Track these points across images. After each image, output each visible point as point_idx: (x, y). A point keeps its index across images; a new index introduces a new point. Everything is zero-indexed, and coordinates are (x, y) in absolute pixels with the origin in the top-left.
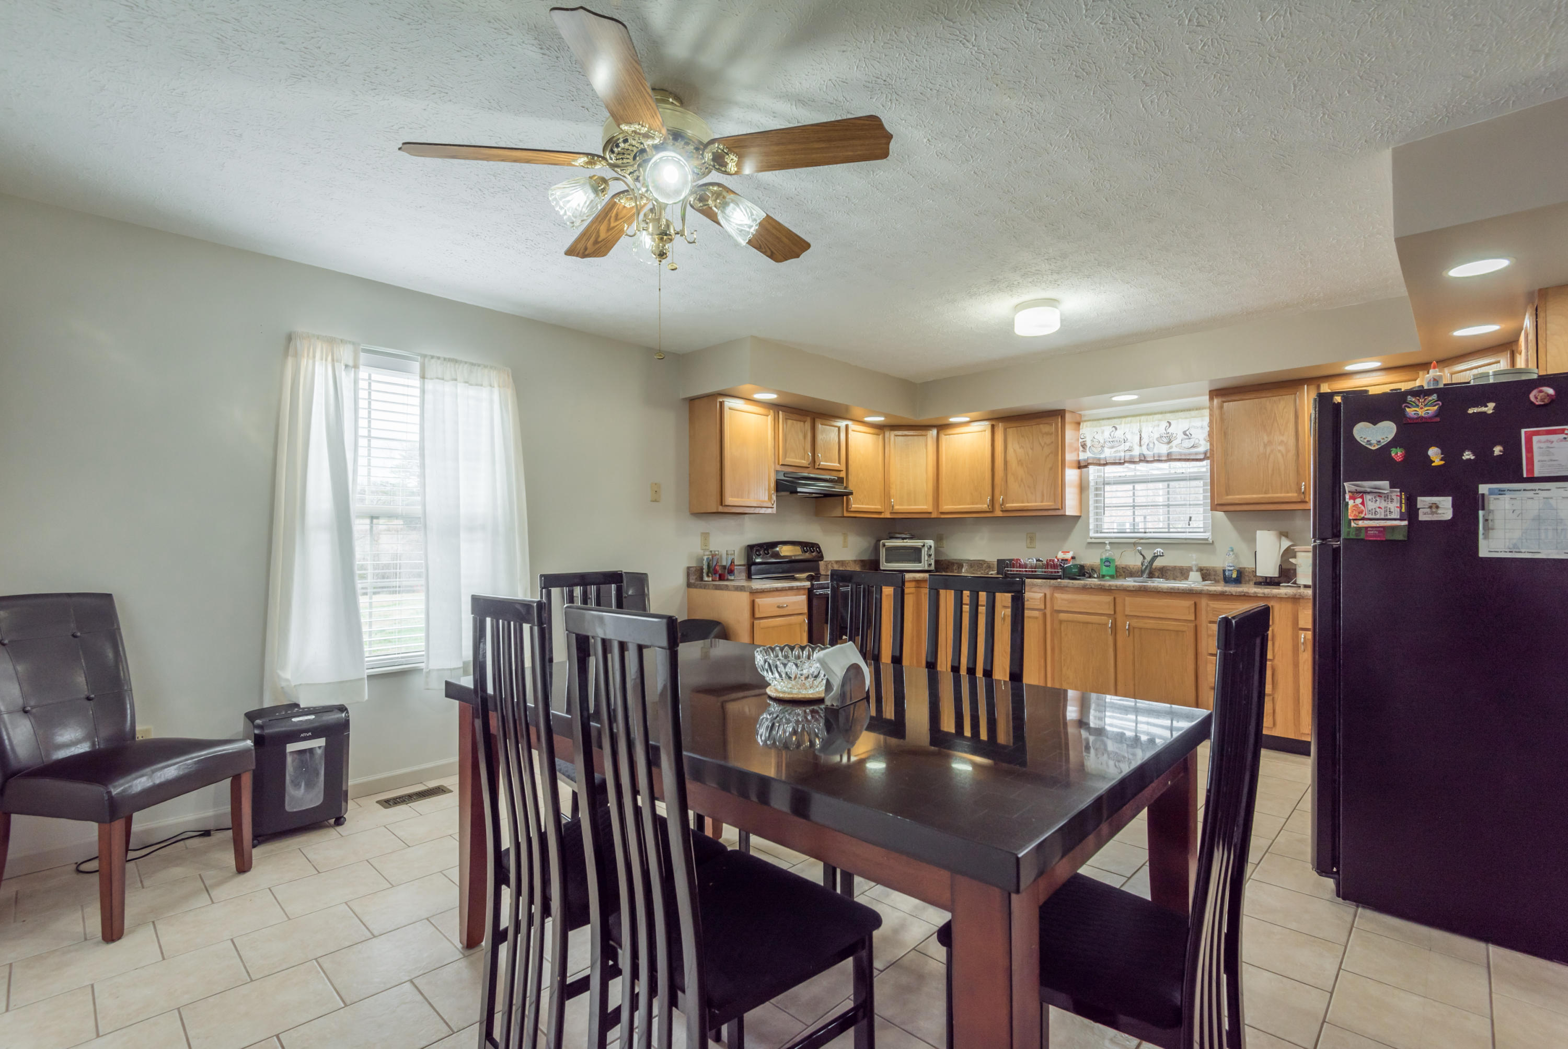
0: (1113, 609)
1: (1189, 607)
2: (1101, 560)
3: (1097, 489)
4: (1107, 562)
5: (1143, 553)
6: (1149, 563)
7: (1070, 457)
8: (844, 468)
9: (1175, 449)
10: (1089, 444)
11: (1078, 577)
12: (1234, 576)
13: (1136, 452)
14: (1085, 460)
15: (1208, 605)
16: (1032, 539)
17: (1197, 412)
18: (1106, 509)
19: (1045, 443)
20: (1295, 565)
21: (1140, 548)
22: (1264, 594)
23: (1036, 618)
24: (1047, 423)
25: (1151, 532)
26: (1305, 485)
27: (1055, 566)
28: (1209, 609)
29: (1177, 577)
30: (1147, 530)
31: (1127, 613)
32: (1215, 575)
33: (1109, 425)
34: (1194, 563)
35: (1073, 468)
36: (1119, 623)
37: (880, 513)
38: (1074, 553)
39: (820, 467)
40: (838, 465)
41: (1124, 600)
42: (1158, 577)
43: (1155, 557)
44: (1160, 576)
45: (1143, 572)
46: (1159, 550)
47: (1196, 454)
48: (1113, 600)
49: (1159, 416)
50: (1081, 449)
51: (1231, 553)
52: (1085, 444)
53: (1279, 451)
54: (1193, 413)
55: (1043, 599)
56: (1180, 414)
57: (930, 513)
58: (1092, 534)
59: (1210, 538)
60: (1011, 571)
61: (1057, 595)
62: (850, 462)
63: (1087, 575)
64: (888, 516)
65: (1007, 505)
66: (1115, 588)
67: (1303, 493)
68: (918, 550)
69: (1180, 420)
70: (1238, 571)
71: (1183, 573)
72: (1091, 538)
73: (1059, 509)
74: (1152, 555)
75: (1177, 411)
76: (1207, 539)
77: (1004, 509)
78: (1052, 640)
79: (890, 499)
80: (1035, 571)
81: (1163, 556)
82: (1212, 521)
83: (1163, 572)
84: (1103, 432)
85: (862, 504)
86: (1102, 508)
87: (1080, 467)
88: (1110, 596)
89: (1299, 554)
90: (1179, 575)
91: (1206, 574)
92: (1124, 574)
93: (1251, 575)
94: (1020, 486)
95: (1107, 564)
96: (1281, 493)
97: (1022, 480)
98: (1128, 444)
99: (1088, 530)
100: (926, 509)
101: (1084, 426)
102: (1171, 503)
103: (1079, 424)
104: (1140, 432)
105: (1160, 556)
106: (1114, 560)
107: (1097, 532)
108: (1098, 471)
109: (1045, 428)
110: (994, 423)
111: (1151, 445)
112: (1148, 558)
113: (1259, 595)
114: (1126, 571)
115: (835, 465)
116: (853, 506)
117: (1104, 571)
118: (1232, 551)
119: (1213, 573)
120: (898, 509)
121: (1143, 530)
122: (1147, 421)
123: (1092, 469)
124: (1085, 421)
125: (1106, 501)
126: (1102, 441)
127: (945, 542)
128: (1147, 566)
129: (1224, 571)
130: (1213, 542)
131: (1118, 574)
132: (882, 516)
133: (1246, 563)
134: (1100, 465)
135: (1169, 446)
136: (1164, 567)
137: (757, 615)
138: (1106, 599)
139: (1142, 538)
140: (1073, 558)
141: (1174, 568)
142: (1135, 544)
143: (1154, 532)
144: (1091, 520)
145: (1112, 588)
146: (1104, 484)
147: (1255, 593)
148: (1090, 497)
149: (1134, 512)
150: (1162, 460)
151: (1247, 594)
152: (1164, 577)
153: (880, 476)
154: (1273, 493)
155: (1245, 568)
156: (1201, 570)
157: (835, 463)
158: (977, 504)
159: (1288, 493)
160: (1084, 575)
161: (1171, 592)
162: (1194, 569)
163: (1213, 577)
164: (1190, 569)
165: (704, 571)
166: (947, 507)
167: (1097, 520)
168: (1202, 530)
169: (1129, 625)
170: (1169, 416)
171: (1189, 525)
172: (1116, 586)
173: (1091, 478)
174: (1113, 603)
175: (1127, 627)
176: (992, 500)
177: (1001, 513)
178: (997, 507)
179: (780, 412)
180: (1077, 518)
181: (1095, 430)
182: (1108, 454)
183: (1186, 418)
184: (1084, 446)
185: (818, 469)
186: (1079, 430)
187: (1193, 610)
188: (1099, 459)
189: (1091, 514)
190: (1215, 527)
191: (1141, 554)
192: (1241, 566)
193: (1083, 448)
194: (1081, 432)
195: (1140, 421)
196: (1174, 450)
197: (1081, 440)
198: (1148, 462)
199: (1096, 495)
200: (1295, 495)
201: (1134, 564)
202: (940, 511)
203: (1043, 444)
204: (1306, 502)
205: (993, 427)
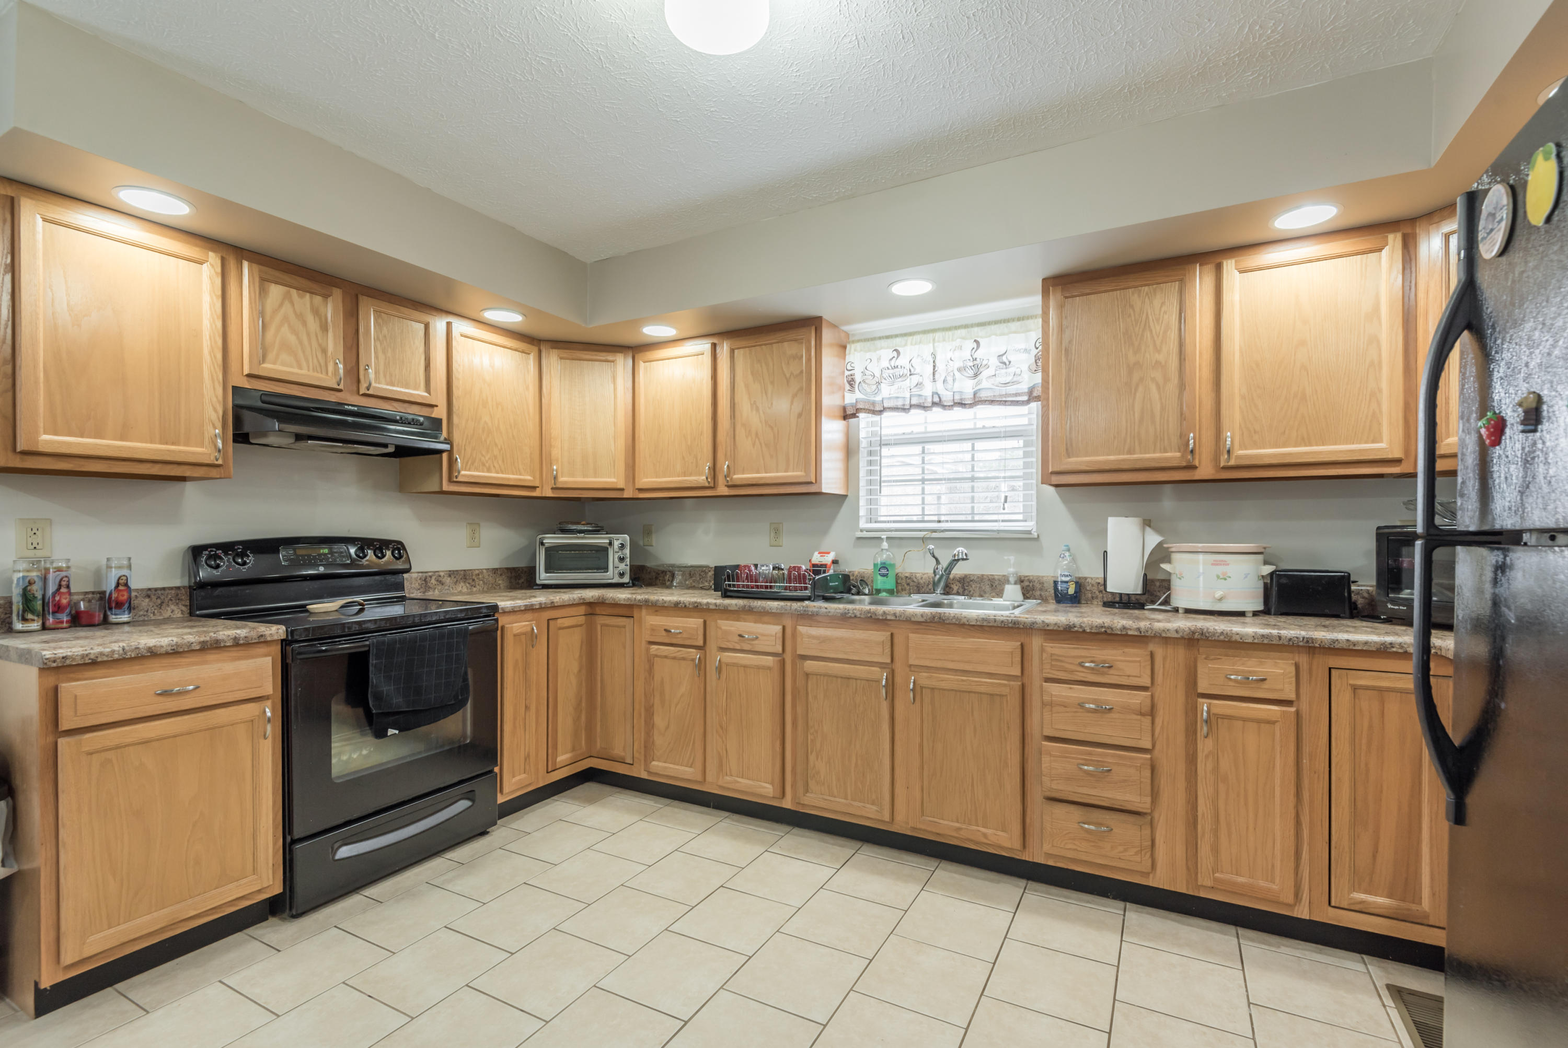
0: (889, 653)
1: (1012, 653)
2: (875, 565)
3: (871, 453)
4: (884, 569)
5: (936, 555)
6: (945, 571)
7: (829, 400)
8: (442, 402)
9: (988, 384)
10: (858, 379)
11: (838, 596)
12: (1071, 591)
13: (927, 392)
14: (852, 405)
15: (1042, 650)
16: (777, 531)
17: (1018, 324)
18: (882, 484)
19: (792, 373)
20: (1170, 574)
21: (931, 547)
22: (1139, 629)
23: (769, 668)
24: (796, 340)
25: (947, 521)
26: (1194, 438)
27: (801, 578)
28: (1045, 655)
29: (985, 593)
30: (943, 518)
31: (911, 662)
32: (1041, 590)
33: (888, 348)
34: (1011, 570)
35: (832, 417)
36: (898, 679)
37: (534, 488)
38: (837, 555)
39: (370, 392)
40: (426, 394)
41: (908, 638)
42: (958, 594)
43: (955, 561)
44: (961, 591)
45: (935, 584)
46: (960, 549)
47: (1016, 395)
48: (889, 638)
49: (963, 332)
50: (848, 387)
51: (1067, 554)
52: (853, 380)
53: (1153, 379)
54: (1014, 326)
55: (780, 635)
56: (993, 327)
57: (622, 490)
58: (863, 524)
59: (1034, 530)
60: (734, 586)
61: (802, 629)
62: (456, 392)
63: (854, 590)
64: (549, 493)
65: (735, 476)
66: (893, 618)
67: (1192, 451)
68: (602, 551)
69: (993, 337)
70: (1077, 583)
71: (994, 586)
72: (862, 531)
73: (811, 483)
74: (951, 558)
75: (989, 323)
76: (1029, 532)
77: (730, 483)
78: (794, 706)
79: (551, 464)
80: (771, 587)
81: (967, 559)
82: (1038, 503)
83: (966, 586)
84: (879, 359)
85: (489, 470)
86: (877, 484)
87: (845, 417)
88: (884, 630)
89: (1175, 557)
90: (988, 588)
91: (1029, 589)
92: (908, 588)
93: (1095, 589)
94: (754, 445)
95: (884, 571)
96: (1154, 452)
97: (757, 434)
98: (915, 379)
99: (857, 518)
100: (613, 483)
101: (852, 350)
102: (977, 475)
103: (845, 347)
104: (934, 355)
105: (963, 559)
106: (893, 565)
107: (870, 521)
108: (873, 424)
109: (789, 348)
110: (715, 341)
111: (950, 379)
112: (944, 563)
113: (1130, 633)
114: (912, 584)
115: (419, 393)
116: (463, 472)
117: (880, 582)
118: (1069, 550)
119: (1038, 586)
120: (566, 482)
121: (935, 518)
122: (944, 340)
123: (864, 419)
124: (853, 342)
125: (885, 472)
126: (877, 374)
127: (654, 537)
128: (942, 576)
129: (1055, 583)
130: (1038, 536)
131: (900, 588)
132: (536, 493)
133: (1091, 571)
134: (874, 412)
135: (976, 380)
136: (966, 576)
137: (65, 725)
138: (879, 636)
139: (934, 531)
140: (835, 562)
141: (981, 578)
142: (923, 539)
143: (951, 521)
144: (862, 502)
145: (889, 617)
146: (880, 445)
147: (1124, 628)
148: (861, 464)
149: (923, 489)
150: (965, 404)
151: (1109, 631)
152: (966, 592)
153: (531, 425)
154: (1141, 453)
155: (1086, 578)
156: (1020, 581)
157: (416, 389)
158: (691, 475)
159: (1166, 451)
160: (849, 591)
161: (981, 626)
162: (1012, 580)
163: (1038, 593)
164: (1005, 580)
165: (15, 608)
166: (646, 480)
167: (870, 502)
168: (1020, 517)
169: (914, 682)
170: (977, 332)
171: (1004, 509)
172: (895, 614)
173: (862, 434)
174: (889, 644)
175: (911, 686)
176: (714, 469)
177: (726, 489)
178: (721, 480)
179: (246, 264)
180: (839, 499)
181: (868, 355)
182: (887, 392)
183: (1002, 334)
184: (851, 382)
185: (365, 395)
186: (844, 359)
187: (1018, 659)
188: (874, 403)
189: (862, 493)
190: (1042, 512)
191: (934, 556)
192: (1080, 576)
193: (851, 385)
194: (848, 358)
195: (934, 340)
196: (985, 384)
197: (847, 373)
198: (944, 407)
199: (870, 463)
200: (1178, 454)
201: (923, 571)
202: (637, 487)
203: (788, 375)
204: (1195, 467)
205: (714, 346)
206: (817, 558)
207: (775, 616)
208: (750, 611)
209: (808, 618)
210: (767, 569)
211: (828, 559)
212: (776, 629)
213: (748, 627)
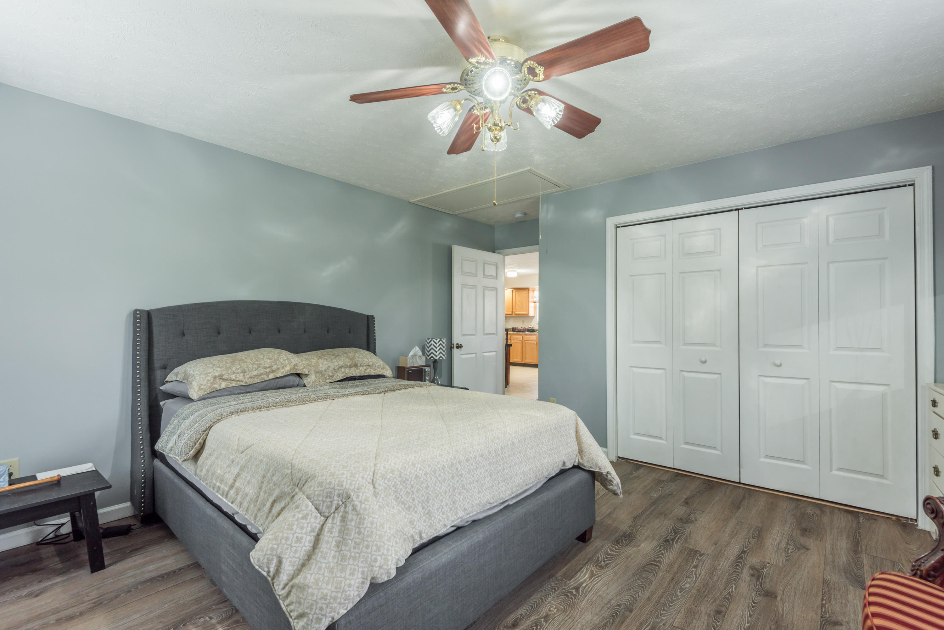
16: (523, 322)
176: (512, 311)
206: (530, 326)
207: (521, 335)
208: (517, 334)
209: (526, 335)
210: (520, 328)
211: (531, 327)
212: (521, 337)
213: (517, 336)
